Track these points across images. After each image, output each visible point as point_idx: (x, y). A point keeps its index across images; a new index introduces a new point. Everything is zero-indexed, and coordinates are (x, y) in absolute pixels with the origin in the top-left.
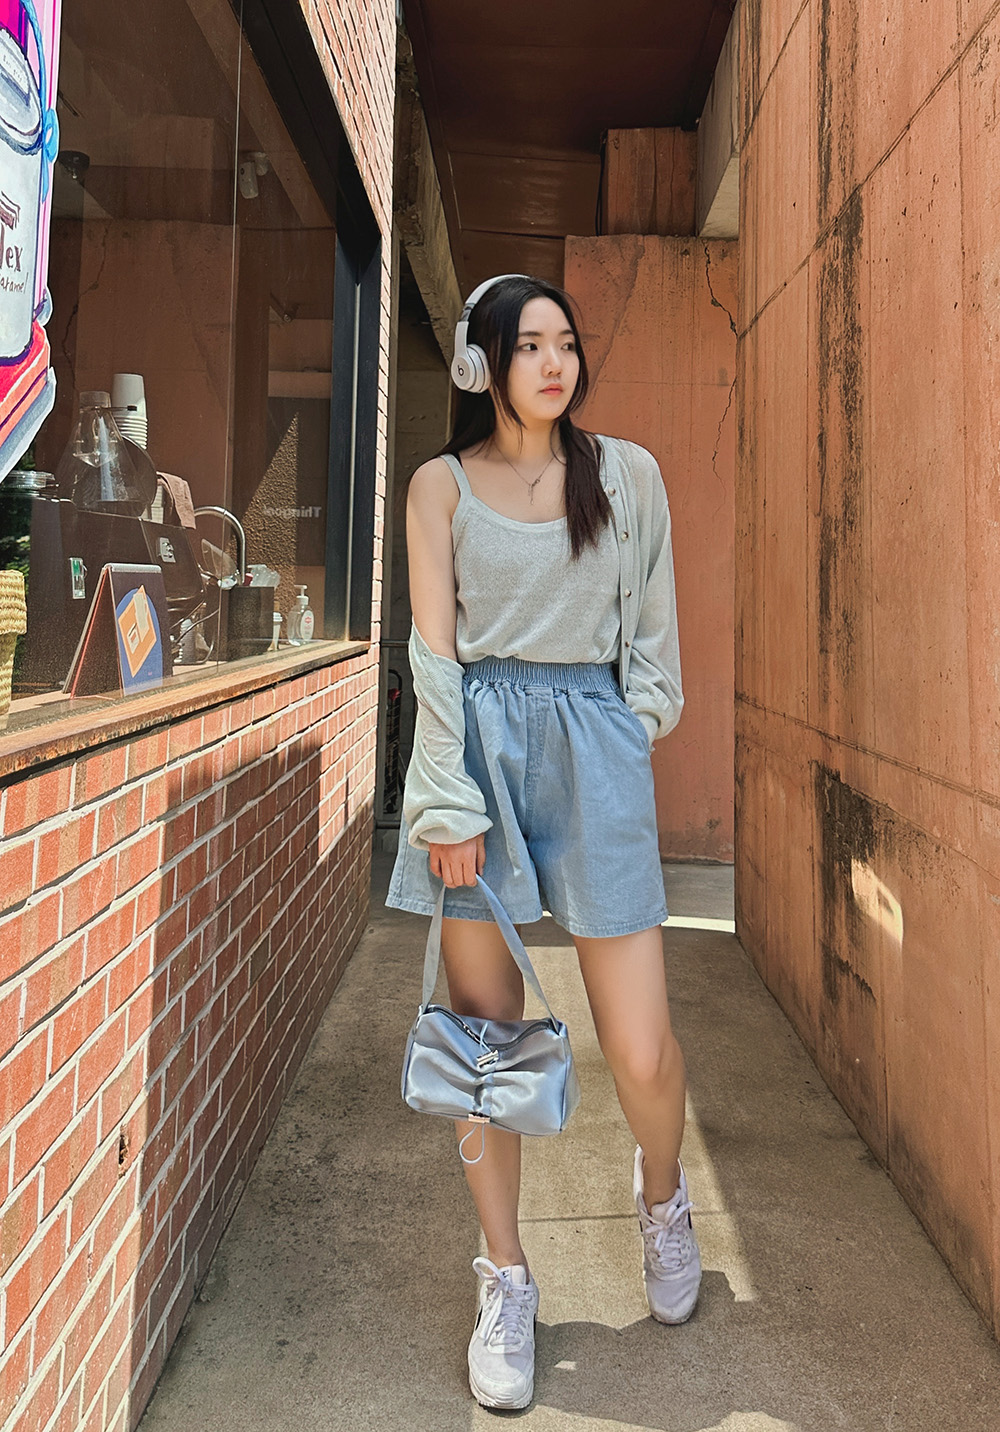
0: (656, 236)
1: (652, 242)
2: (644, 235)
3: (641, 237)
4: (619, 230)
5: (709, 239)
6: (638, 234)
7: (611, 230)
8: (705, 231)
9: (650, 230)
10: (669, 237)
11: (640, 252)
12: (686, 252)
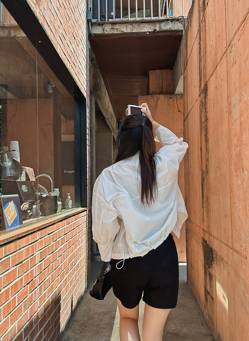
0: (163, 95)
1: (162, 96)
2: (159, 94)
3: (158, 95)
4: (153, 94)
5: (177, 94)
6: (158, 94)
7: (150, 94)
8: (176, 93)
9: (161, 93)
10: (166, 95)
11: (159, 98)
12: (171, 98)
